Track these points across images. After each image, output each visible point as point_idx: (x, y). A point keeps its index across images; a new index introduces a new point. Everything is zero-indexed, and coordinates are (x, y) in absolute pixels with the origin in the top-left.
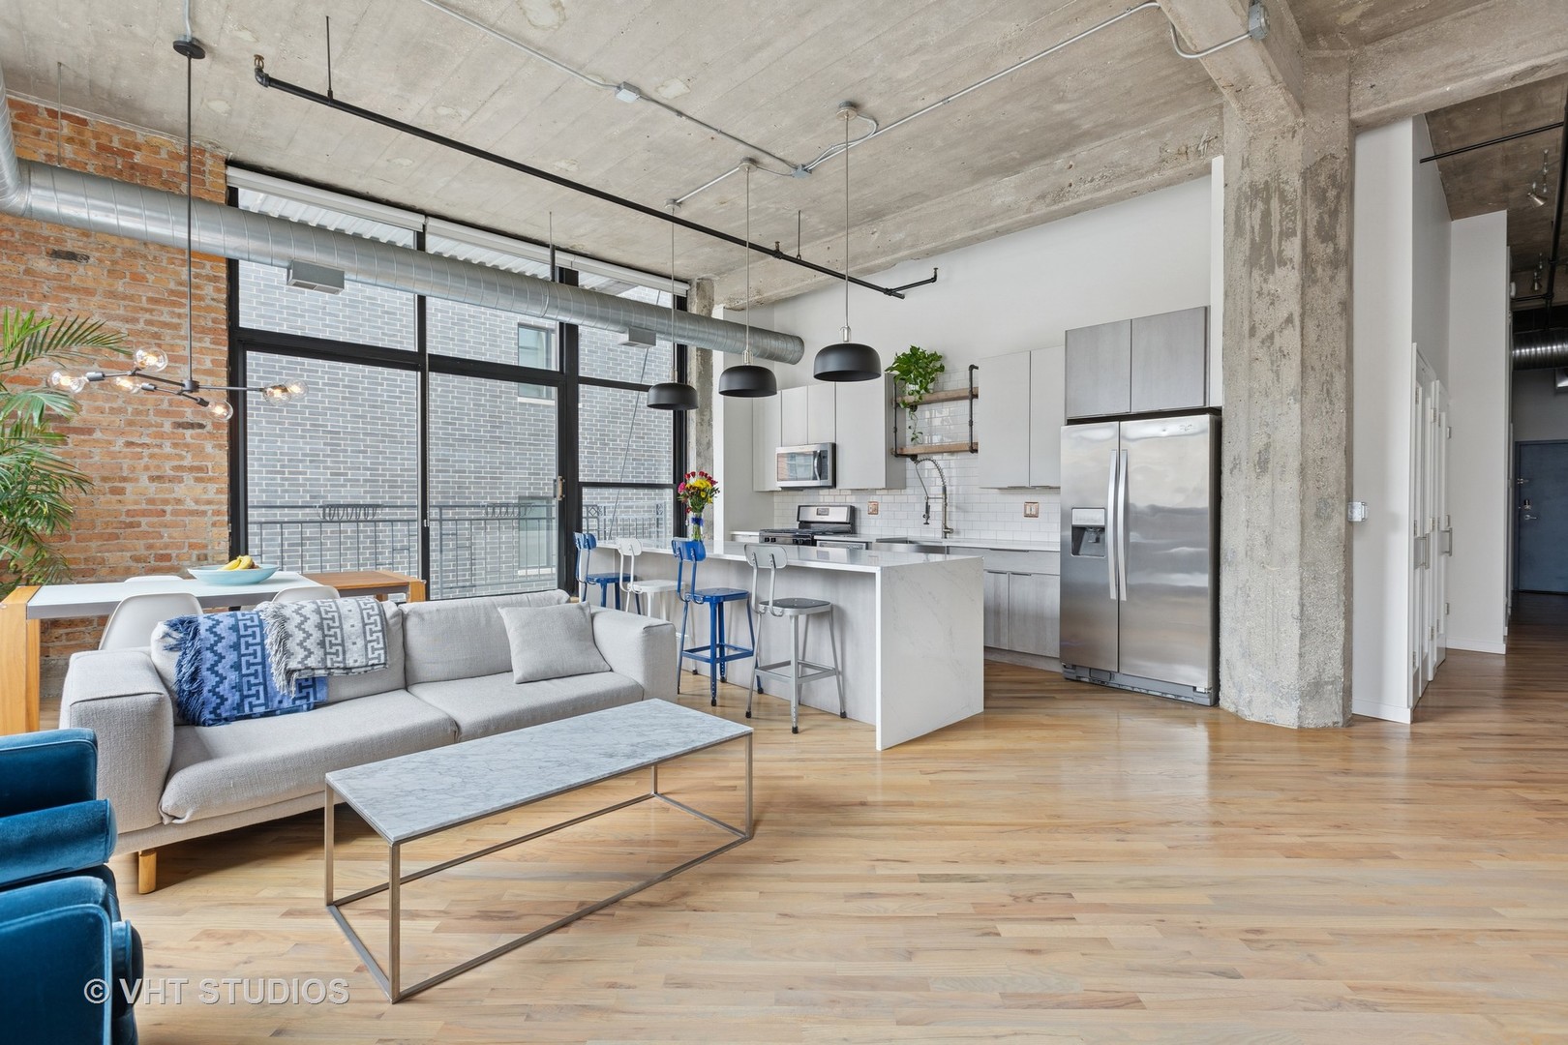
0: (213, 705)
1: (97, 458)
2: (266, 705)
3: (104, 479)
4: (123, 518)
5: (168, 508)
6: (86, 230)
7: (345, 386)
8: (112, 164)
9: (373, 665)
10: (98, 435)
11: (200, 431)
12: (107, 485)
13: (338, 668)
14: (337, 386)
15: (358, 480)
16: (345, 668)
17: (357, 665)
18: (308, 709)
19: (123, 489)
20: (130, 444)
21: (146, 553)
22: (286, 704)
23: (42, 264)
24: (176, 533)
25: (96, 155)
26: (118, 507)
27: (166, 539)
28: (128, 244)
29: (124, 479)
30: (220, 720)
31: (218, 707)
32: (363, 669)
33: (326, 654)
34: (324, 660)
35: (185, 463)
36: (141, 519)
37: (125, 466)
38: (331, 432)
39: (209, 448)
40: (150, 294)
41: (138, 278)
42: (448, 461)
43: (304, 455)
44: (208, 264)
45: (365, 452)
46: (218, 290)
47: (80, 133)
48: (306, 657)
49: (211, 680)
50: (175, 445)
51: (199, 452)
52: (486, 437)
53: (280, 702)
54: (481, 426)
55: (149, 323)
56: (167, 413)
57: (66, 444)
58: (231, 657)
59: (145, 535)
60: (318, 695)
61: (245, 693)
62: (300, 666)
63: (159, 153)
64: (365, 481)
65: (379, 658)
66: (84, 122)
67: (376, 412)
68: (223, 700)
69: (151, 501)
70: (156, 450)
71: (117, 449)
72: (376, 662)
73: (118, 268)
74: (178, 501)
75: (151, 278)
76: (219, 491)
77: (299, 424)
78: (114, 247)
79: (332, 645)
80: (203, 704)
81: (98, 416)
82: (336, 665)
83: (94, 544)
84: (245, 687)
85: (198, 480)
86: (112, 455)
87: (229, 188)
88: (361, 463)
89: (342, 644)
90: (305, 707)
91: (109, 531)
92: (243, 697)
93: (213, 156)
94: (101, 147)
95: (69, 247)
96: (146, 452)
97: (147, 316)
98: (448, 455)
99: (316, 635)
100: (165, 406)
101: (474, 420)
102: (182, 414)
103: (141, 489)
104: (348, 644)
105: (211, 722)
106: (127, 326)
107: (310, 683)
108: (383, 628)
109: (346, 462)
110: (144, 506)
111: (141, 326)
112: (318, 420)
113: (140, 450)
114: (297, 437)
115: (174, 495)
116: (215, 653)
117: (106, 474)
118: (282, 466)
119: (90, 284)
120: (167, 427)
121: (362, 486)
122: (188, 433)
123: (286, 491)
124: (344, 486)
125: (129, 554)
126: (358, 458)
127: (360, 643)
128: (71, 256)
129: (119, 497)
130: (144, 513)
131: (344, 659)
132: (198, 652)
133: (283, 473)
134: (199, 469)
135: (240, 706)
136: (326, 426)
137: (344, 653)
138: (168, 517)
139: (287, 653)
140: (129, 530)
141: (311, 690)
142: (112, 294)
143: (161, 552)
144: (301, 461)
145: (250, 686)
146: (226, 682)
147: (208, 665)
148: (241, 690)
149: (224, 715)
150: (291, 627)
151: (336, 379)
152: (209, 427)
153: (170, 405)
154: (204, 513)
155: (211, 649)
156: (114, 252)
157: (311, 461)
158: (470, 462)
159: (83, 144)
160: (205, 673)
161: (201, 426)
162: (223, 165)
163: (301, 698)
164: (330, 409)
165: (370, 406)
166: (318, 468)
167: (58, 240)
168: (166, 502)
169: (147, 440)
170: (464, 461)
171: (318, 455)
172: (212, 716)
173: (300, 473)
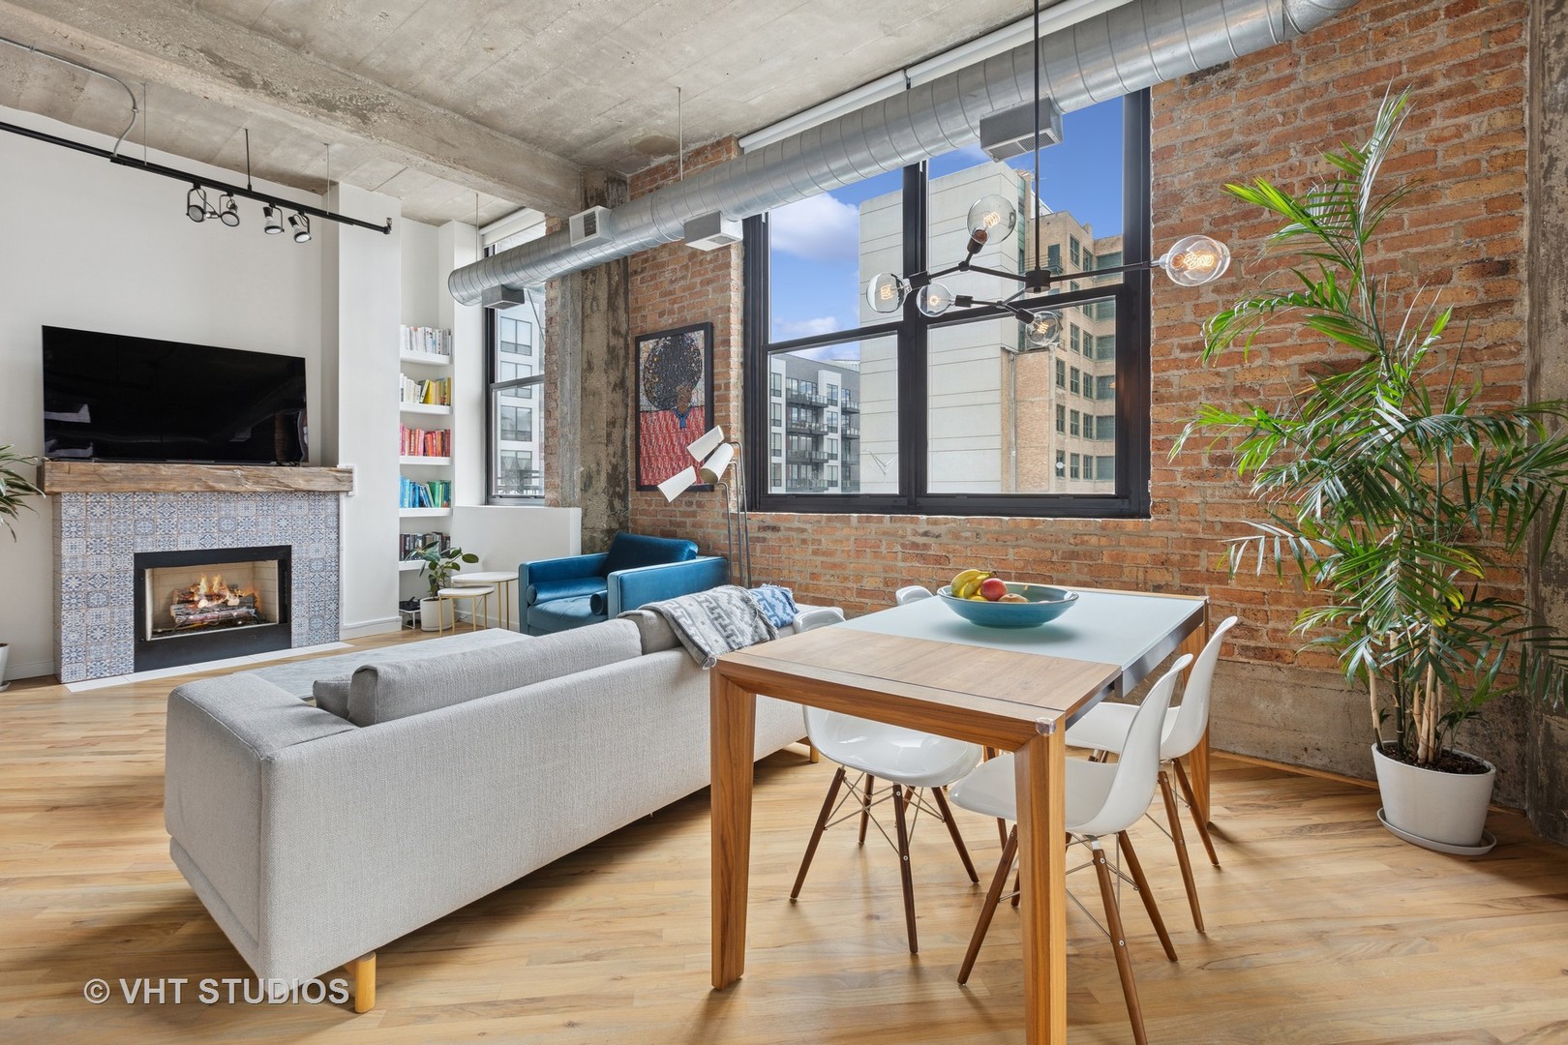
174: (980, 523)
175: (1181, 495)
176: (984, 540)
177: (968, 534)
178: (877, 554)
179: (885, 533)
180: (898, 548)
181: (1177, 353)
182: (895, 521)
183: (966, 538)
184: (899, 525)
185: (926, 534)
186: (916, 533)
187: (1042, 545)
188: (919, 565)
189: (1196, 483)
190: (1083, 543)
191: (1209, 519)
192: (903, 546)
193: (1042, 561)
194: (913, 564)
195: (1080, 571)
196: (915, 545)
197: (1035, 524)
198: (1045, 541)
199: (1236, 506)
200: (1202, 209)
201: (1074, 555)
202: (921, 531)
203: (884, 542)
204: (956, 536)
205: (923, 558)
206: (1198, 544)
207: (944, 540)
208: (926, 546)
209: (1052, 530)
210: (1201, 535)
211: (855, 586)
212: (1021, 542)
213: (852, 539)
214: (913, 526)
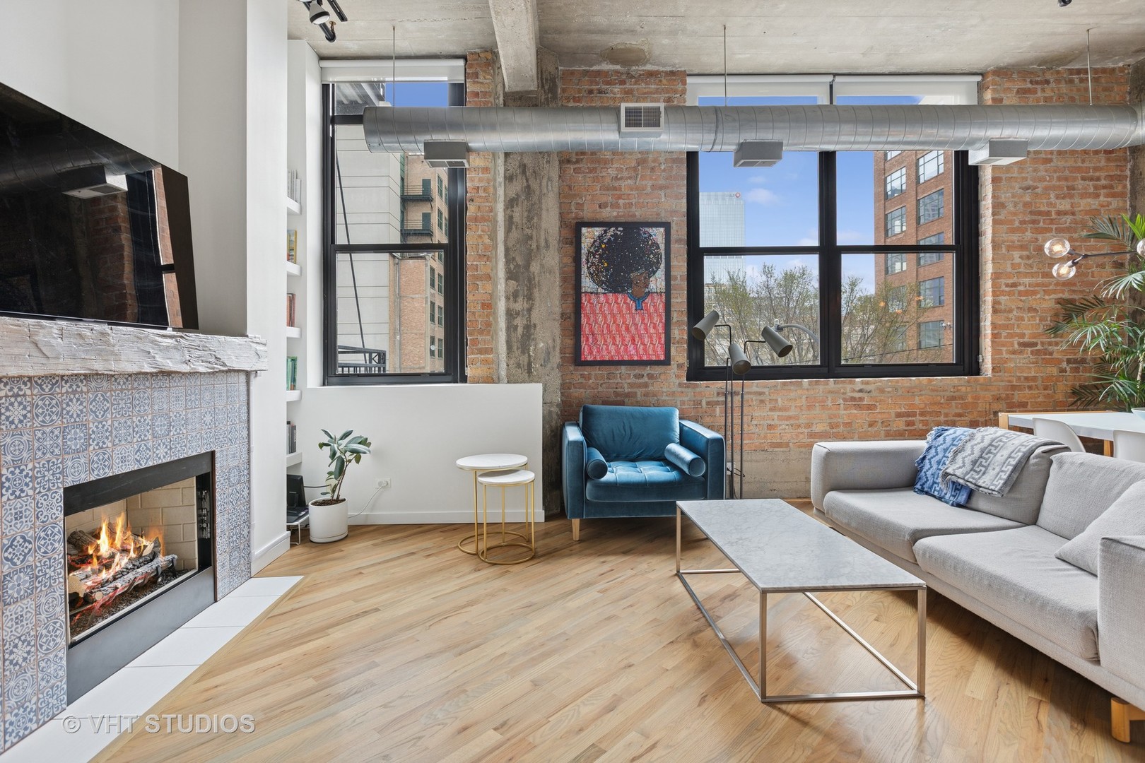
0: (923, 481)
2: (939, 492)
9: (992, 490)
13: (972, 482)
16: (976, 485)
17: (983, 485)
18: (952, 505)
22: (947, 497)
30: (923, 491)
31: (924, 484)
32: (986, 491)
33: (972, 470)
34: (967, 473)
48: (960, 468)
49: (927, 466)
53: (945, 494)
58: (940, 456)
60: (962, 499)
61: (935, 480)
62: (951, 472)
65: (997, 486)
68: (927, 480)
79: (981, 465)
80: (920, 478)
82: (971, 480)
84: (936, 477)
89: (986, 468)
90: (952, 502)
92: (934, 483)
99: (977, 454)
104: (990, 468)
105: (917, 490)
107: (959, 487)
108: (1018, 464)
127: (997, 469)
131: (980, 478)
132: (932, 448)
135: (931, 488)
137: (984, 473)
139: (954, 460)
141: (958, 493)
145: (938, 476)
146: (931, 469)
147: (930, 456)
148: (934, 478)
149: (926, 489)
155: (937, 448)
160: (928, 460)
163: (953, 496)
172: (920, 487)
174: (897, 382)
175: (1006, 362)
176: (900, 393)
177: (890, 389)
178: (824, 407)
179: (829, 392)
180: (841, 401)
181: (1004, 288)
182: (838, 383)
183: (888, 392)
184: (841, 386)
185: (861, 391)
186: (854, 391)
187: (936, 393)
188: (856, 412)
189: (1013, 356)
190: (958, 390)
191: (1018, 375)
192: (845, 400)
193: (935, 403)
194: (852, 411)
195: (957, 407)
196: (853, 399)
197: (931, 381)
198: (937, 391)
199: (1030, 368)
200: (1015, 214)
201: (953, 398)
202: (857, 389)
203: (830, 399)
204: (882, 391)
205: (860, 407)
206: (1013, 388)
207: (873, 394)
208: (861, 399)
209: (941, 384)
210: (1015, 383)
211: (806, 431)
212: (923, 392)
213: (804, 397)
214: (851, 386)
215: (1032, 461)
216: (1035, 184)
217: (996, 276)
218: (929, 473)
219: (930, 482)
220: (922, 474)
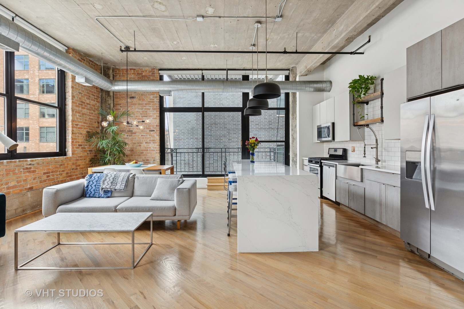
0: (89, 193)
1: (137, 139)
2: (98, 195)
3: (138, 143)
4: (141, 151)
5: (148, 149)
6: (135, 92)
7: (231, 117)
8: (139, 77)
9: (121, 189)
10: (137, 134)
11: (154, 132)
12: (139, 144)
13: (113, 189)
14: (230, 117)
15: (234, 141)
16: (115, 189)
17: (117, 189)
18: (106, 198)
19: (141, 145)
20: (142, 135)
21: (145, 159)
22: (102, 196)
23: (129, 100)
24: (150, 155)
25: (137, 76)
26: (140, 149)
27: (148, 156)
28: (142, 93)
29: (141, 143)
31: (90, 194)
32: (119, 190)
33: (112, 185)
34: (111, 186)
35: (151, 139)
36: (144, 152)
37: (141, 140)
38: (228, 129)
39: (155, 135)
40: (145, 103)
41: (143, 100)
42: (257, 135)
43: (222, 135)
44: (155, 94)
45: (236, 134)
46: (157, 99)
47: (134, 72)
48: (107, 185)
49: (90, 188)
50: (149, 135)
51: (153, 137)
52: (267, 127)
53: (101, 195)
54: (266, 124)
55: (145, 109)
56: (148, 128)
57: (132, 136)
58: (95, 183)
59: (144, 155)
60: (108, 195)
61: (95, 192)
62: (105, 187)
63: (147, 72)
64: (236, 141)
65: (122, 188)
66: (135, 69)
67: (238, 123)
68: (91, 193)
69: (145, 148)
70: (146, 137)
71: (140, 137)
72: (122, 189)
73: (140, 98)
74: (150, 148)
75: (145, 99)
76: (157, 145)
77: (221, 128)
78: (140, 94)
79: (114, 183)
80: (88, 193)
81: (137, 130)
82: (113, 188)
83: (136, 157)
84: (96, 191)
85: (153, 143)
86: (139, 138)
87: (160, 76)
88: (235, 137)
89: (116, 183)
90: (105, 197)
91: (139, 154)
92: (95, 193)
93: (156, 69)
94: (138, 74)
95: (133, 96)
96: (145, 137)
97: (145, 108)
98: (257, 133)
99: (112, 180)
100: (148, 127)
101: (264, 123)
102: (150, 128)
103: (144, 145)
104: (118, 183)
106: (142, 110)
107: (107, 192)
108: (126, 180)
109: (232, 137)
110: (144, 149)
111: (144, 110)
112: (225, 126)
113: (143, 137)
114: (221, 131)
115: (149, 146)
116: (93, 182)
117: (138, 142)
118: (218, 138)
119: (136, 103)
120: (148, 131)
121: (235, 143)
122: (152, 132)
123: (219, 144)
124: (231, 143)
125: (142, 159)
126: (234, 135)
127: (120, 183)
128: (133, 97)
129: (140, 147)
130: (145, 150)
131: (115, 187)
132: (90, 181)
133: (218, 140)
134: (153, 140)
135: (94, 195)
136: (227, 128)
137: (116, 185)
138: (148, 151)
139: (104, 184)
140: (142, 154)
141: (107, 193)
142: (139, 104)
143: (147, 159)
144: (222, 137)
145: (97, 190)
146: (93, 189)
147: (90, 185)
148: (95, 191)
149: (91, 196)
150: (107, 178)
151: (229, 115)
152: (155, 131)
153: (149, 127)
154: (154, 150)
155: (92, 181)
156: (139, 95)
157: (224, 137)
158: (263, 135)
159: (135, 74)
160: (89, 186)
161: (154, 131)
162: (158, 70)
163: (105, 195)
164: (228, 123)
165: (237, 121)
166: (225, 138)
167: (131, 95)
168: (148, 148)
169: (145, 134)
170: (261, 135)
171: (225, 135)
172: (89, 196)
173: (221, 140)
174: (44, 160)
175: (75, 151)
176: (45, 164)
177: (41, 163)
178: (14, 174)
179: (17, 166)
180: (22, 170)
181: (75, 126)
182: (20, 162)
183: (41, 164)
184: (22, 162)
185: (30, 164)
186: (27, 165)
187: (56, 163)
188: (28, 174)
189: (77, 149)
190: (63, 162)
191: (78, 155)
192: (24, 169)
193: (56, 167)
194: (27, 174)
195: (63, 168)
196: (27, 168)
197: (55, 159)
198: (57, 162)
199: (81, 153)
200: (77, 101)
201: (61, 165)
202: (29, 164)
203: (17, 169)
204: (38, 164)
205: (30, 172)
206: (77, 160)
207: (35, 165)
208: (30, 168)
209: (58, 160)
210: (77, 158)
211: (6, 186)
212: (52, 163)
213: (4, 170)
214: (26, 163)
215: (130, 179)
216: (82, 92)
217: (73, 121)
218: (92, 190)
219: (93, 193)
220: (89, 191)
